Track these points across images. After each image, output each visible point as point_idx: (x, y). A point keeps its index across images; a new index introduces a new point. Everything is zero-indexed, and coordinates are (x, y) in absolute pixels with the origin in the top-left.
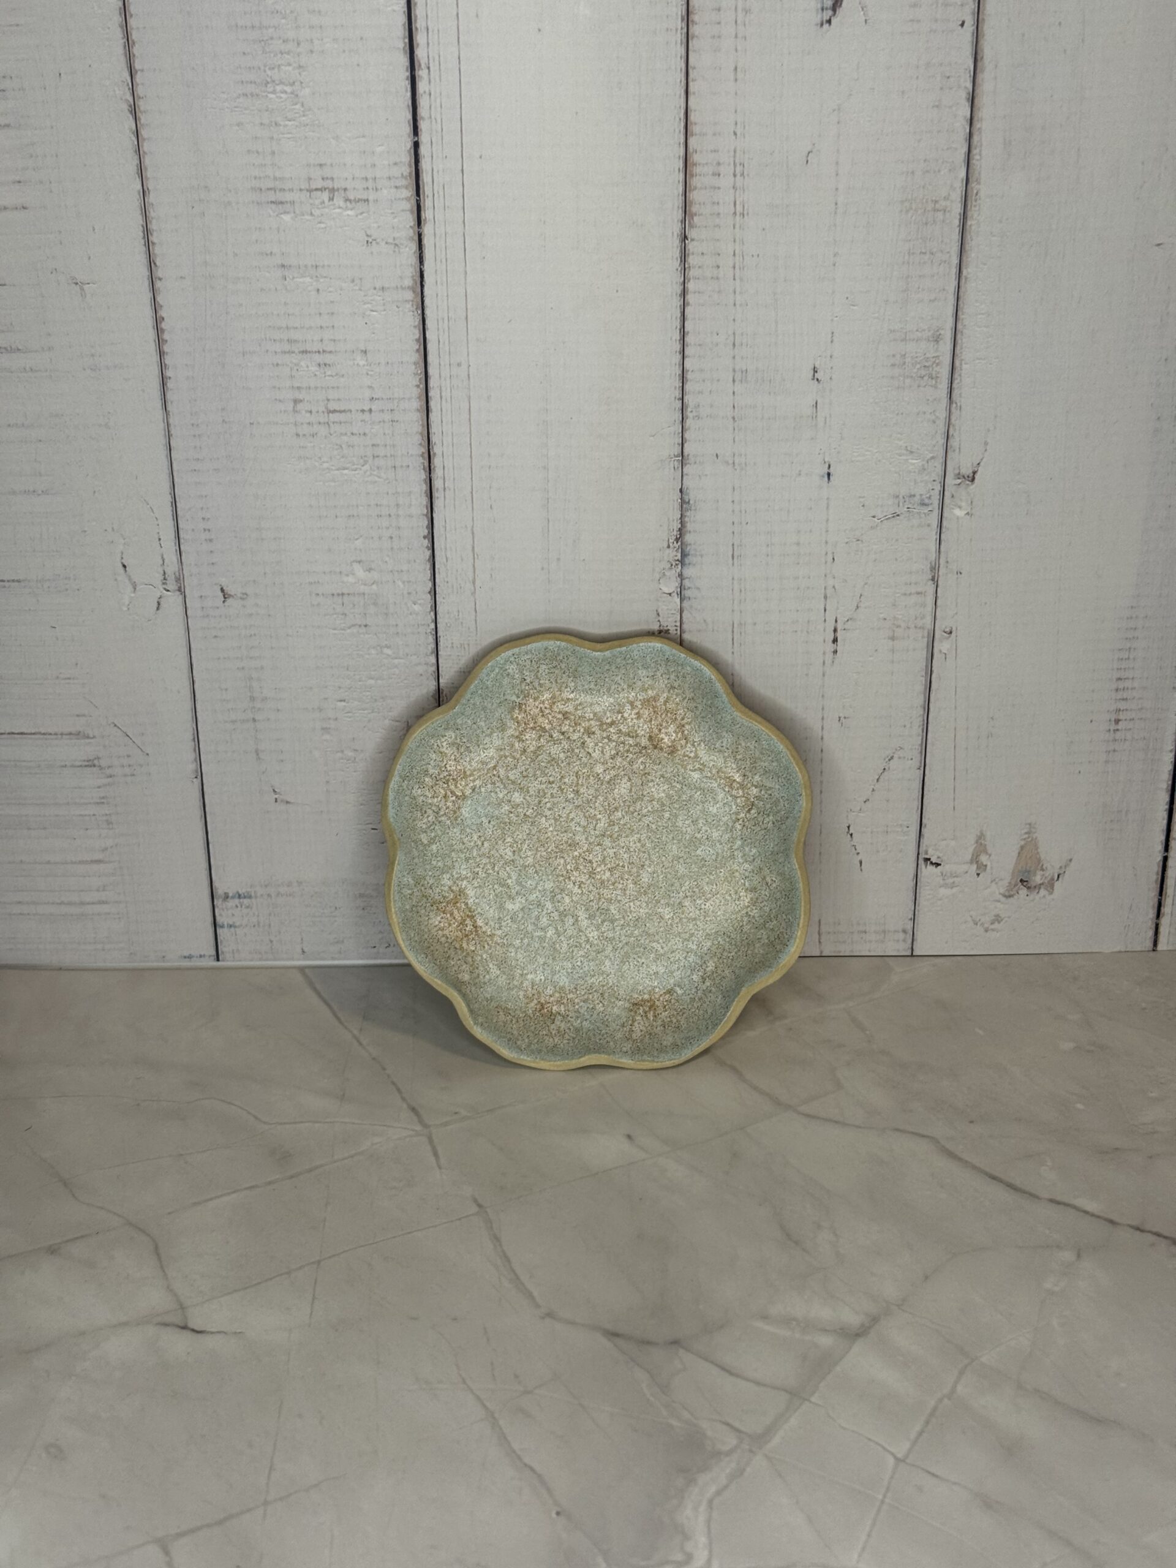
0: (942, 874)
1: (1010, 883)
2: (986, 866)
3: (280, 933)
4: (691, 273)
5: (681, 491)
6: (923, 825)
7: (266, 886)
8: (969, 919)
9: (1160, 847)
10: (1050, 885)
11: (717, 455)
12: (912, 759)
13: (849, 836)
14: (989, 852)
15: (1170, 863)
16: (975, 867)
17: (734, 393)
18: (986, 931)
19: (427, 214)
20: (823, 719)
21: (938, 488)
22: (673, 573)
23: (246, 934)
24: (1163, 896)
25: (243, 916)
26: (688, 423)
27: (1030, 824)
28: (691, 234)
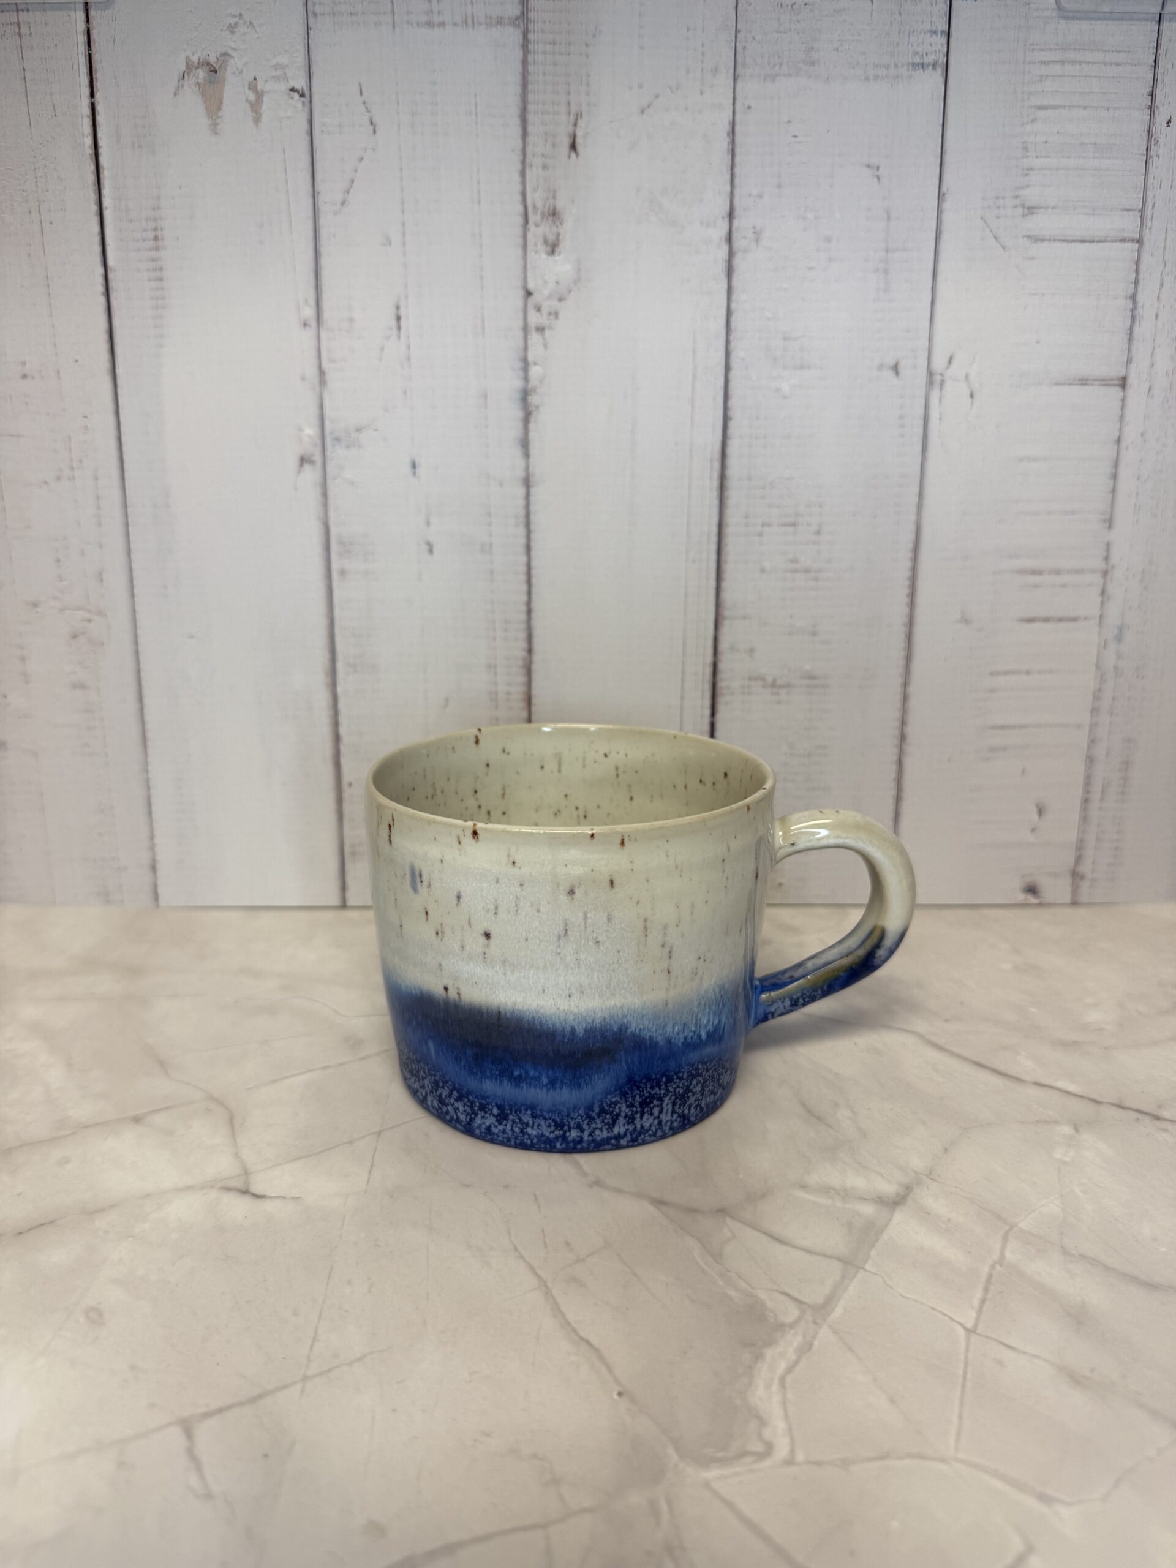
0: (287, 81)
1: (226, 69)
2: (249, 89)
3: (891, 23)
4: (523, 626)
5: (527, 455)
6: (309, 133)
7: (898, 76)
8: (257, 29)
9: (99, 108)
10: (190, 67)
11: (501, 485)
12: (326, 203)
13: (374, 122)
14: (248, 104)
15: (87, 91)
16: (259, 88)
17: (490, 535)
18: (241, 15)
19: (708, 670)
20: (404, 244)
21: (328, 453)
22: (533, 382)
23: (923, 22)
24: (87, 54)
25: (923, 43)
26: (522, 512)
27: (216, 134)
28: (524, 654)
